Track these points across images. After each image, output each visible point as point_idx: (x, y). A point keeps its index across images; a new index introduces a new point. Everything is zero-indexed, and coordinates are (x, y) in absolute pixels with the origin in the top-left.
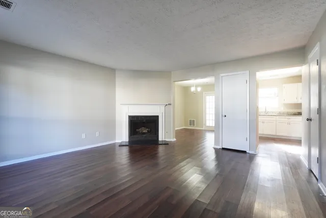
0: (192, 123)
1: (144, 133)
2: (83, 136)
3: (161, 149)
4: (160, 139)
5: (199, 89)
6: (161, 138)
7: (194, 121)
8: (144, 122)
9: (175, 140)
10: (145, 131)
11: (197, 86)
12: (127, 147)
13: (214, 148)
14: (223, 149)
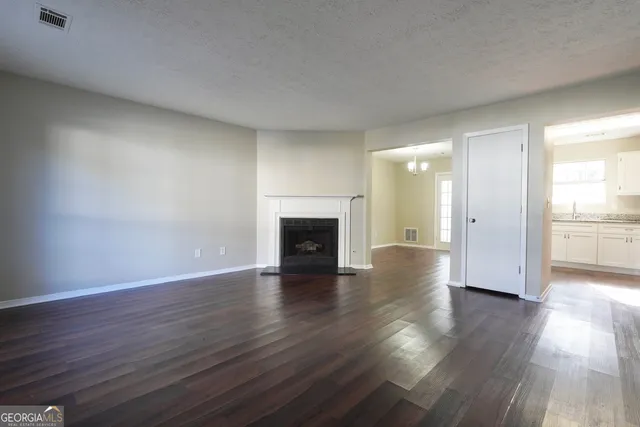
0: (411, 235)
1: (310, 253)
2: (197, 253)
3: (342, 283)
4: (341, 264)
5: (424, 166)
6: (343, 262)
7: (414, 232)
8: (309, 232)
9: (370, 266)
10: (311, 249)
11: (420, 160)
12: (278, 277)
13: (449, 286)
14: (469, 288)
